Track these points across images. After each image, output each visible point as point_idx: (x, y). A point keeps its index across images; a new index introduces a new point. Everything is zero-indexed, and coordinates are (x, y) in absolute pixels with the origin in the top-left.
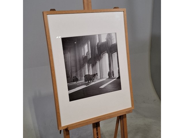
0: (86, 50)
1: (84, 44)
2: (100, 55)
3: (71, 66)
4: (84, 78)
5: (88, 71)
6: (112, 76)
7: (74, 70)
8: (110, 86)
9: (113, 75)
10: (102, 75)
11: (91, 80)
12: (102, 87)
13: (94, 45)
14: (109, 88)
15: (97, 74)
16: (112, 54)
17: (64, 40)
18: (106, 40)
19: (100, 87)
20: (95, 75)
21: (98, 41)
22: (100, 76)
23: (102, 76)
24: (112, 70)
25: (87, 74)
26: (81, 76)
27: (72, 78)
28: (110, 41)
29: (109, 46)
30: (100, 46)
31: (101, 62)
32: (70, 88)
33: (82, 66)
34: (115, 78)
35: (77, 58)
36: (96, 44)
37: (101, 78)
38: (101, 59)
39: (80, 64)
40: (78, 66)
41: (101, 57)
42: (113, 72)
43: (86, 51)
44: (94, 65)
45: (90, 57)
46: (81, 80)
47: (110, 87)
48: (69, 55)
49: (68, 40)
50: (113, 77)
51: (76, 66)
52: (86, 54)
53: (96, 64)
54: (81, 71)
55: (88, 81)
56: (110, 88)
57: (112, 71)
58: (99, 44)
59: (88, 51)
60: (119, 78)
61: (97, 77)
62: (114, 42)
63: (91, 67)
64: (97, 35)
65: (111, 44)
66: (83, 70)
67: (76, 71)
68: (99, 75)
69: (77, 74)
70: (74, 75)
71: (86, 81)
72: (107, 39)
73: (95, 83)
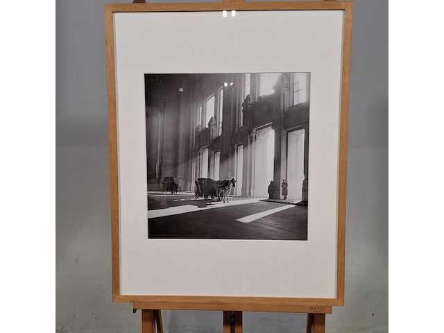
0: (209, 112)
1: (204, 96)
2: (250, 132)
3: (162, 151)
4: (193, 185)
5: (207, 168)
6: (282, 197)
7: (168, 160)
8: (271, 222)
9: (285, 193)
10: (248, 187)
11: (214, 194)
12: (246, 220)
13: (235, 100)
14: (266, 227)
15: (233, 181)
16: (288, 132)
17: (152, 80)
18: (273, 92)
19: (239, 220)
20: (225, 184)
21: (248, 92)
22: (244, 189)
23: (248, 190)
24: (283, 178)
25: (204, 175)
26: (187, 179)
27: (162, 180)
28: (287, 93)
29: (282, 109)
30: (254, 105)
31: (251, 149)
32: (152, 205)
33: (192, 154)
34: (289, 204)
35: (182, 132)
36: (240, 100)
37: (244, 196)
38: (251, 142)
39: (187, 149)
40: (181, 152)
41: (251, 137)
42: (285, 184)
43: (210, 114)
44: (227, 155)
45: (218, 132)
46: (185, 190)
47: (271, 226)
48: (159, 120)
49: (161, 82)
50: (285, 198)
51: (176, 151)
52: (207, 123)
53: (233, 153)
54: (188, 166)
55: (206, 196)
56: (270, 228)
57: (282, 182)
58: (252, 101)
59: (215, 117)
60: (304, 204)
61: (232, 191)
62: (300, 99)
63: (218, 160)
64: (248, 76)
65: (288, 105)
66: (194, 165)
67: (175, 165)
68: (239, 184)
69: (176, 173)
70: (168, 173)
71: (198, 194)
72: (278, 89)
73: (226, 204)
